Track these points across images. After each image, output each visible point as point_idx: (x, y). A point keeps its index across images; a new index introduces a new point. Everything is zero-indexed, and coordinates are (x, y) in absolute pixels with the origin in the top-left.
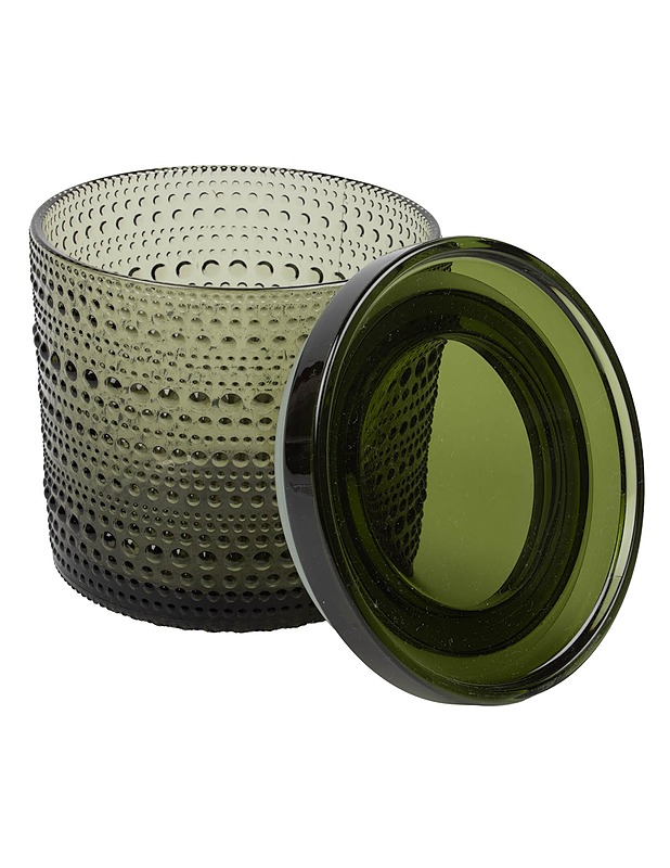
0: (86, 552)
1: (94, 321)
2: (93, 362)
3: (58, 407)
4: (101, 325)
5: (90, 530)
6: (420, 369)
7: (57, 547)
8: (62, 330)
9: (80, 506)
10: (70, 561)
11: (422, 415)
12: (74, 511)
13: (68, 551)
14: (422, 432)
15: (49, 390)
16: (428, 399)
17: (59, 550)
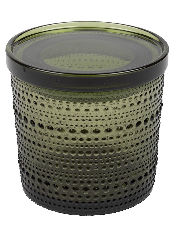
0: (34, 186)
1: (36, 103)
2: (34, 118)
3: (22, 132)
4: (39, 105)
5: (33, 177)
6: (152, 117)
7: (24, 184)
8: (23, 106)
9: (29, 169)
10: (29, 190)
11: (154, 134)
12: (28, 170)
13: (28, 186)
14: (155, 141)
15: (20, 128)
16: (157, 129)
17: (25, 186)
